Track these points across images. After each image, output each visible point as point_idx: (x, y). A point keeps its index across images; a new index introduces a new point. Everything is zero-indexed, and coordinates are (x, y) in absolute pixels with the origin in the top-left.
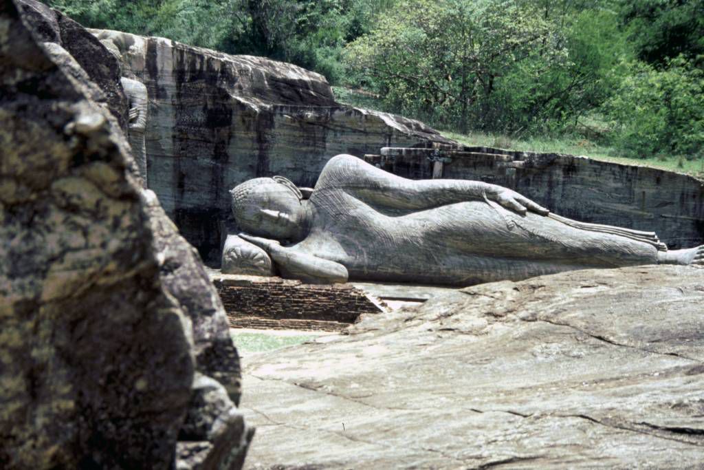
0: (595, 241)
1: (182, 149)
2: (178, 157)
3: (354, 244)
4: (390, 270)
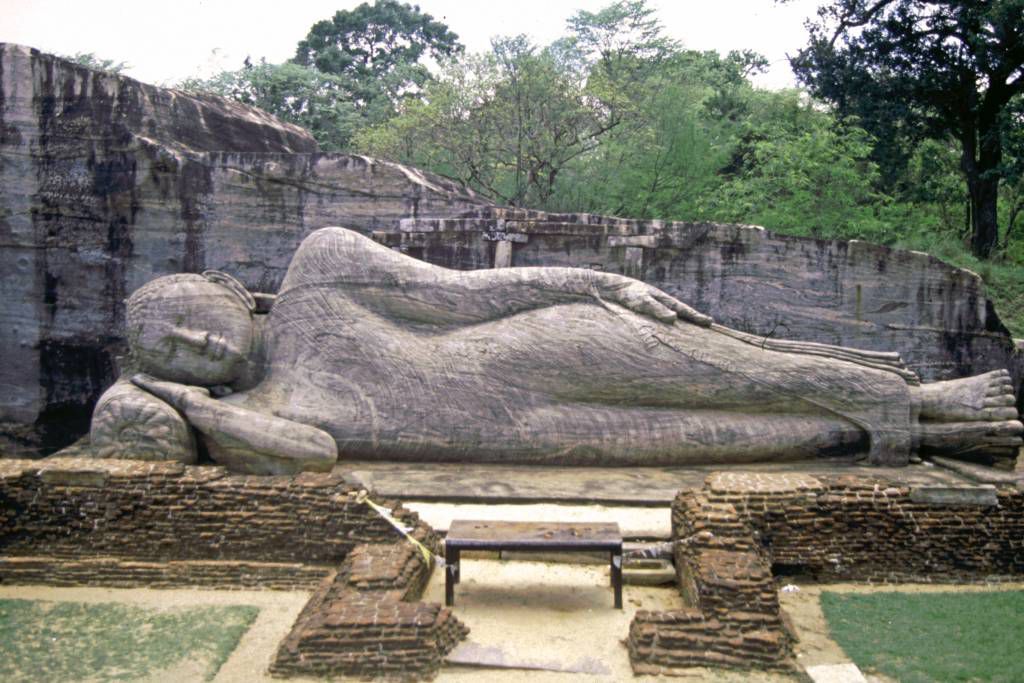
0: (801, 370)
1: (52, 234)
2: (42, 247)
3: (351, 391)
4: (421, 439)
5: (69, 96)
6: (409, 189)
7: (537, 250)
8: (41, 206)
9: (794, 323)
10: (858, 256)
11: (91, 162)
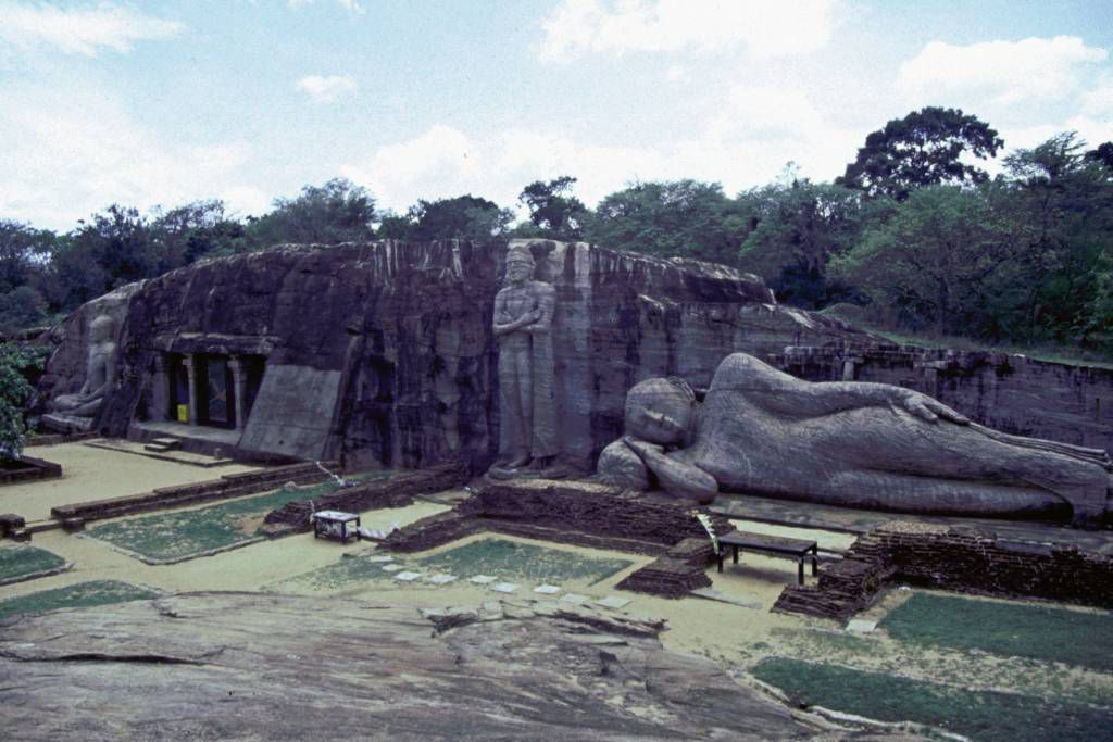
0: (1022, 458)
1: (596, 351)
3: (739, 454)
4: (775, 485)
5: (607, 272)
6: (794, 327)
7: (872, 367)
8: (591, 335)
9: (1049, 423)
10: (1096, 377)
11: (618, 310)
